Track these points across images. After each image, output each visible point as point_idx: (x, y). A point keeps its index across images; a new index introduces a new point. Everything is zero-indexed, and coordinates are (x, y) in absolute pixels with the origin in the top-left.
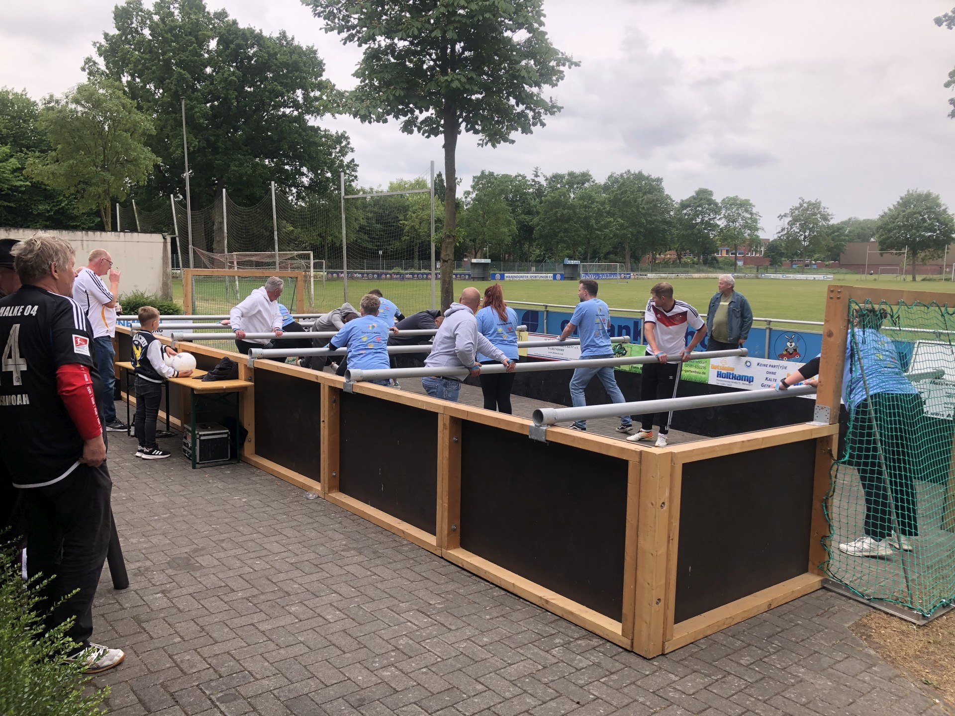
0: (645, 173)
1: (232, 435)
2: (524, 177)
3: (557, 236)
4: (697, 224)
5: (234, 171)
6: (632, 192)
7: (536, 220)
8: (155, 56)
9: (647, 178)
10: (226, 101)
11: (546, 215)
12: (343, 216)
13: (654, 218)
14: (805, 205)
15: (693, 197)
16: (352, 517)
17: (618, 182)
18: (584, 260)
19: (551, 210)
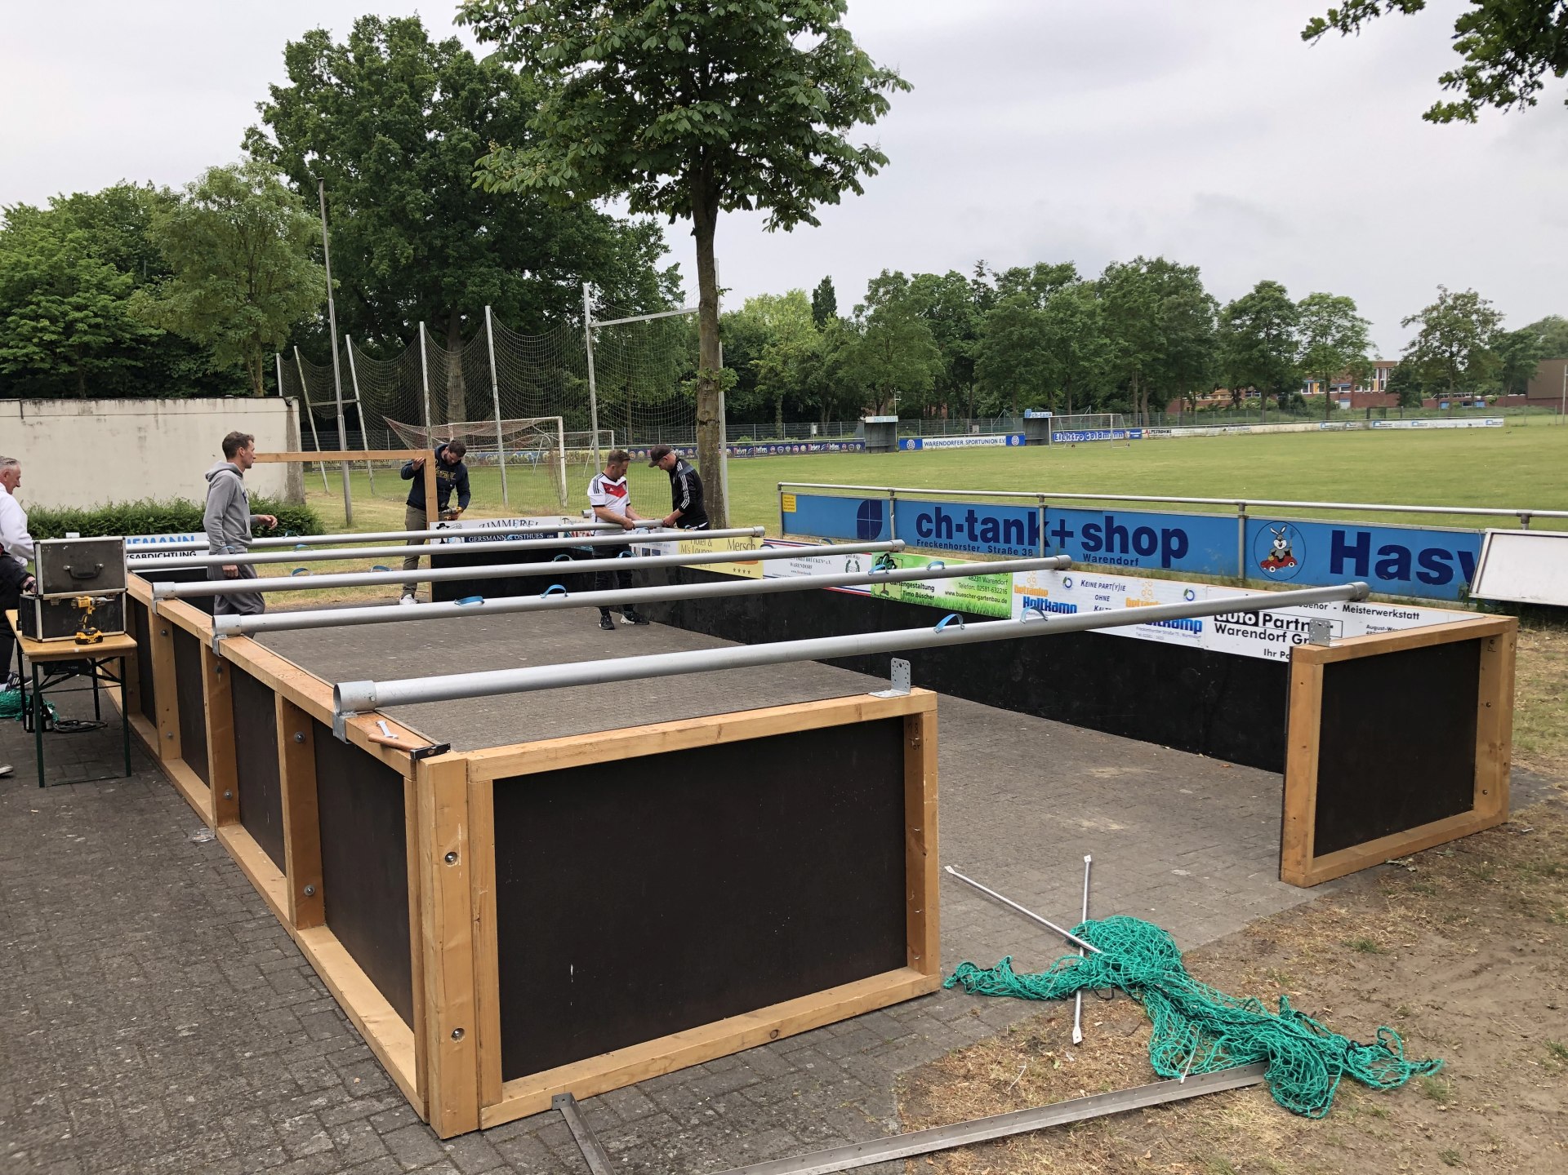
0: (1169, 261)
2: (960, 278)
3: (1014, 372)
4: (1259, 341)
6: (1143, 293)
7: (978, 347)
9: (1173, 268)
10: (457, 183)
11: (993, 338)
13: (1181, 334)
14: (1450, 301)
15: (1252, 297)
17: (1120, 276)
18: (1063, 409)
19: (1003, 329)
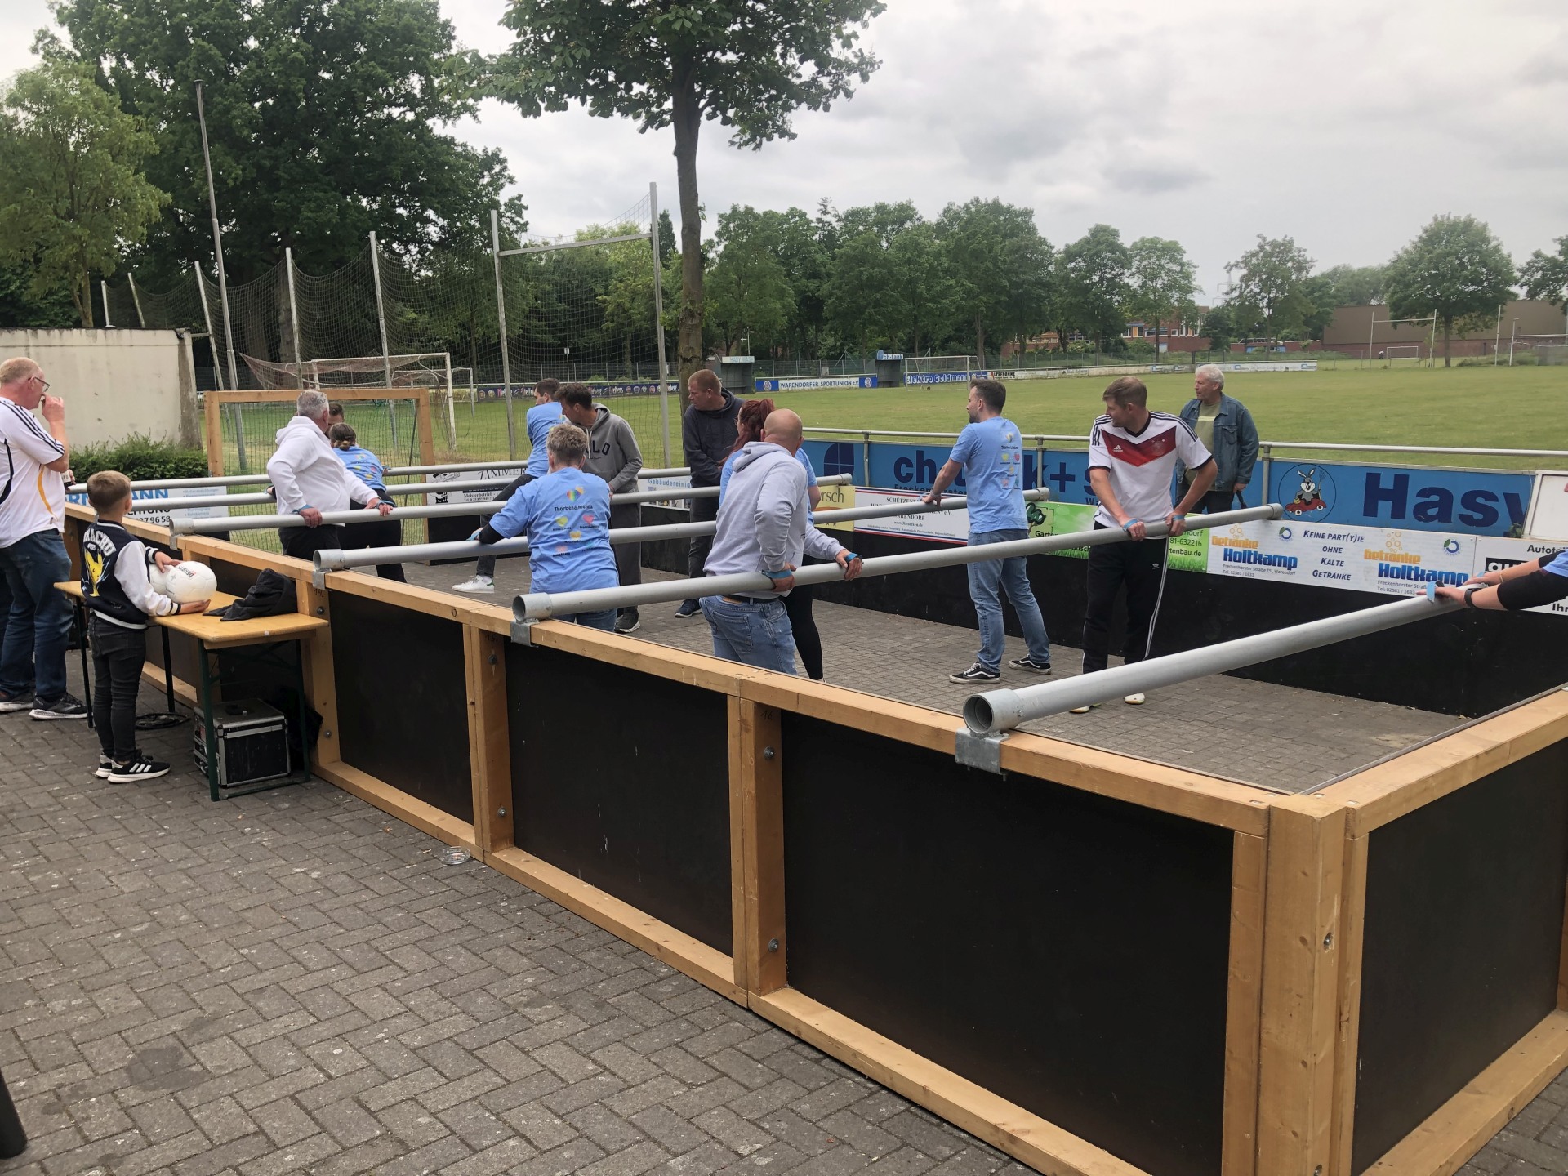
0: (1004, 203)
1: (292, 725)
2: (802, 215)
3: (863, 313)
4: (1094, 284)
5: (309, 218)
6: (985, 235)
7: (826, 287)
8: (156, 20)
9: (1008, 210)
10: (286, 97)
11: (842, 278)
12: (500, 289)
13: (1022, 277)
14: (1268, 247)
16: (544, 908)
17: (960, 218)
18: (909, 351)
19: (852, 269)
